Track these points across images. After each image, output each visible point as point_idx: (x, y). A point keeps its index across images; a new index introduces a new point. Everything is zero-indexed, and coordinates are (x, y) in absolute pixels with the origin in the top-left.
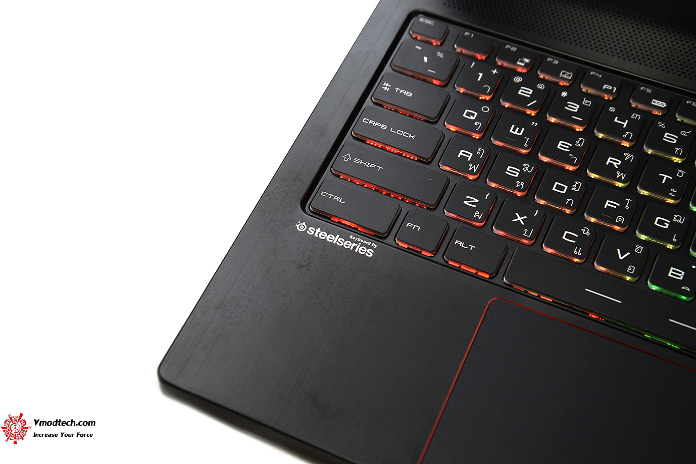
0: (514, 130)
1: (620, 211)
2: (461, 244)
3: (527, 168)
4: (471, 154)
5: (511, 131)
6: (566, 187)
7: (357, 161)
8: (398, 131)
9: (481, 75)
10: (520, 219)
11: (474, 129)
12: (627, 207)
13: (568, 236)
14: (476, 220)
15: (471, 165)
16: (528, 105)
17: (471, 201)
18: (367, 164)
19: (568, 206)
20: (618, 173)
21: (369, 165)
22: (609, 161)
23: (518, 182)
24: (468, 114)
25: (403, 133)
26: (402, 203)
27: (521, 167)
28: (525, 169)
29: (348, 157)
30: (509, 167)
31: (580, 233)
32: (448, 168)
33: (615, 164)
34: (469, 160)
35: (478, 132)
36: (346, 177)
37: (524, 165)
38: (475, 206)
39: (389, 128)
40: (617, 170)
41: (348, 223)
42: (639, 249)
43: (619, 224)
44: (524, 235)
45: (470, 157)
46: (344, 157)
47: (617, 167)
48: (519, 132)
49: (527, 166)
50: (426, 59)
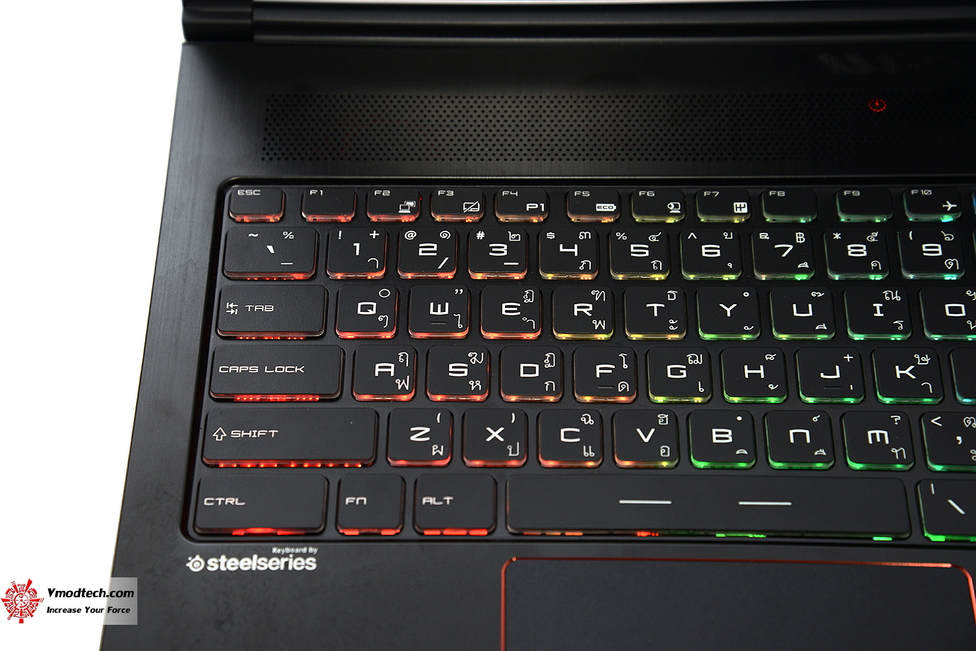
0: (435, 310)
1: (618, 375)
2: (432, 501)
3: (474, 358)
4: (393, 366)
5: (432, 312)
6: (537, 366)
7: (236, 434)
8: (276, 368)
9: (357, 245)
10: (495, 434)
11: (380, 327)
12: (625, 366)
13: (567, 435)
14: (438, 457)
15: (398, 381)
16: (440, 267)
17: (420, 434)
18: (253, 434)
19: (550, 393)
20: (594, 322)
21: (257, 434)
22: (576, 310)
23: (471, 383)
24: (364, 308)
25: (285, 369)
26: (325, 472)
27: (467, 360)
28: (473, 360)
29: (220, 433)
30: (451, 366)
31: (580, 425)
32: (366, 397)
33: (585, 310)
34: (392, 374)
35: (386, 330)
36: (228, 463)
37: (470, 355)
38: (428, 439)
39: (262, 369)
40: (592, 318)
41: (259, 531)
42: (663, 419)
43: (624, 393)
44: (510, 455)
45: (392, 370)
46: (214, 435)
47: (590, 315)
48: (443, 310)
49: (474, 355)
50: (271, 248)
